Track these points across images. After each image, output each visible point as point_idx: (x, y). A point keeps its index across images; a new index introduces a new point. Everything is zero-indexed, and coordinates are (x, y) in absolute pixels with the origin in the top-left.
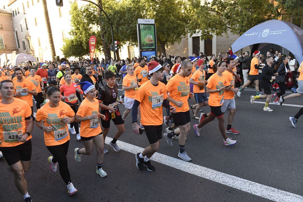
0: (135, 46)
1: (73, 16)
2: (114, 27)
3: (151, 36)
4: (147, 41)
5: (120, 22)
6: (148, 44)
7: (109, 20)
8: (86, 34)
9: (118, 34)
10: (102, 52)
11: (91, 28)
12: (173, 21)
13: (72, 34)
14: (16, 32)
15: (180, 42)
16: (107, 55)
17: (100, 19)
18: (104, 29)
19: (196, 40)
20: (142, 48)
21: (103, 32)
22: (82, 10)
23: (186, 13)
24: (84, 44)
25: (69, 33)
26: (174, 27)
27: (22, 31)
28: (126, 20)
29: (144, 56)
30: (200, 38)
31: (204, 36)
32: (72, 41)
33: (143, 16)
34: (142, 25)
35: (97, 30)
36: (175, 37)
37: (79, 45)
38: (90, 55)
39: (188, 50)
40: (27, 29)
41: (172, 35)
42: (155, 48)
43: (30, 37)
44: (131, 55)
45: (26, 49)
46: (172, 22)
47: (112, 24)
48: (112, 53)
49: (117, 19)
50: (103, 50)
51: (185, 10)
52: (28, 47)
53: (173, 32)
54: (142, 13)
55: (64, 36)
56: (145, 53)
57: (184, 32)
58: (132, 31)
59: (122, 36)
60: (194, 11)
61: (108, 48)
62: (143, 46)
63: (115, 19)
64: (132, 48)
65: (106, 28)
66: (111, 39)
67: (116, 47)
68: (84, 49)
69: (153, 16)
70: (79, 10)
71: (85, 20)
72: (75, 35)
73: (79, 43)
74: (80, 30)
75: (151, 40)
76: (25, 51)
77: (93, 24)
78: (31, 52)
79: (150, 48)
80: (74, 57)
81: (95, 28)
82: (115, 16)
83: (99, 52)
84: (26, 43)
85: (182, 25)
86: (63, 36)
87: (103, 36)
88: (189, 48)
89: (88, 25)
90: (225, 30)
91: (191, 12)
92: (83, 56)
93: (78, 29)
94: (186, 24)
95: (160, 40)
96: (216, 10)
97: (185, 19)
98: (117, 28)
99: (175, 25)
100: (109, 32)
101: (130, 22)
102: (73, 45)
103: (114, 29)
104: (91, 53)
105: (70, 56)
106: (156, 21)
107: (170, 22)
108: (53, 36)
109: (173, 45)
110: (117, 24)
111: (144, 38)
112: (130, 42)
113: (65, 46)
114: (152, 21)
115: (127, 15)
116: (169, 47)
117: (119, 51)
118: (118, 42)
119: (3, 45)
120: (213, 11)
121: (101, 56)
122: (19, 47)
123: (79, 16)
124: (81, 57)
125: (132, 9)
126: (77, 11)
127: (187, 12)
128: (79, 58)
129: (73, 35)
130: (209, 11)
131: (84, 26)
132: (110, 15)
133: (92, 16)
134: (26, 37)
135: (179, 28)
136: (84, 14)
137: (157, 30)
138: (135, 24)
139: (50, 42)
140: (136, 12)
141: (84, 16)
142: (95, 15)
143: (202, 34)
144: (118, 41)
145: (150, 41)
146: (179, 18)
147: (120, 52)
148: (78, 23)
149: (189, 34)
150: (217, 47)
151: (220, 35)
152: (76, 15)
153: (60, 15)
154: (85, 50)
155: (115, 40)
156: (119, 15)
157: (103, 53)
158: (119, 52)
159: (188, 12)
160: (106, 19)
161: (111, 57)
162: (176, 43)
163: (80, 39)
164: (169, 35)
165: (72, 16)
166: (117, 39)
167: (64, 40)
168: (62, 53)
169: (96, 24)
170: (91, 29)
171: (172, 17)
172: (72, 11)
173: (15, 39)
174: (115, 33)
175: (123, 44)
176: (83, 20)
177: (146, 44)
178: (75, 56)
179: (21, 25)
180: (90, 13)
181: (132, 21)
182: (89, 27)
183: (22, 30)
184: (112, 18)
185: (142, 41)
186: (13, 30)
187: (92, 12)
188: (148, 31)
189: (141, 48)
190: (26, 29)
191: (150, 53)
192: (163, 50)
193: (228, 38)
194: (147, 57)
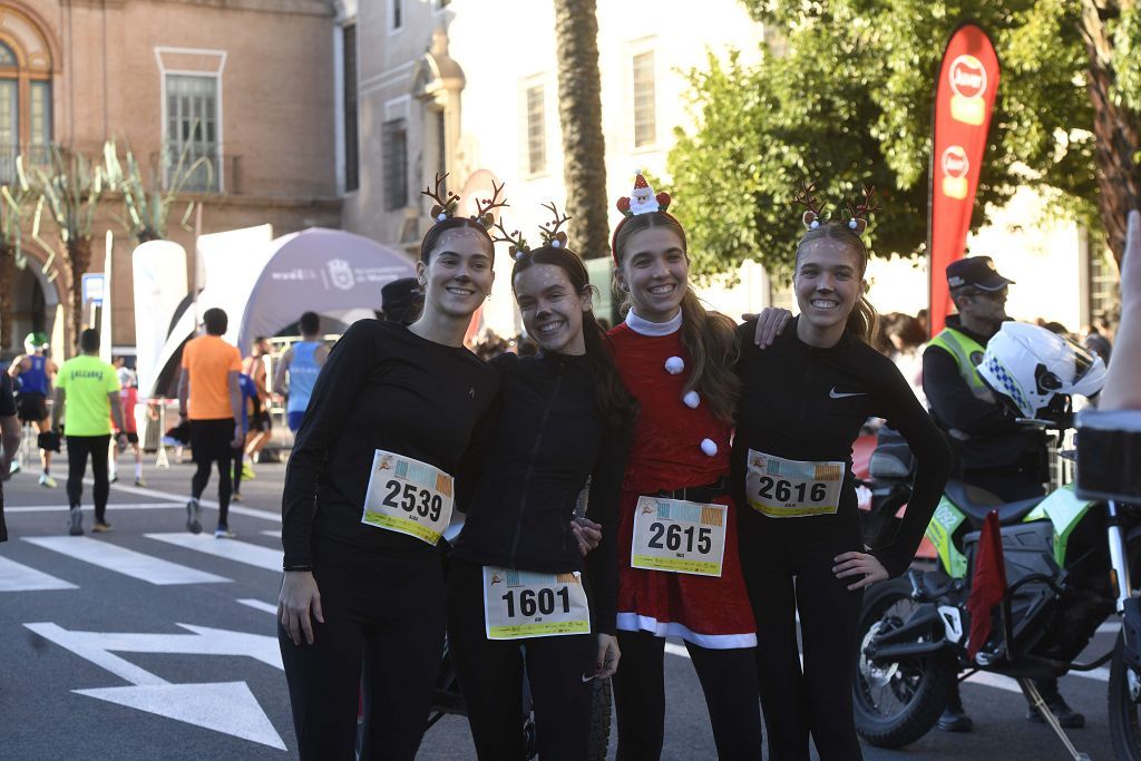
14: (349, 32)
24: (900, 115)
27: (397, 24)
43: (461, 75)
45: (412, 202)
76: (397, 222)
84: (419, 138)
113: (688, 146)
119: (211, 154)
122: (353, 183)
129: (792, 21)
134: (424, 75)
139: (568, 104)
183: (398, 12)
190: (435, 1)
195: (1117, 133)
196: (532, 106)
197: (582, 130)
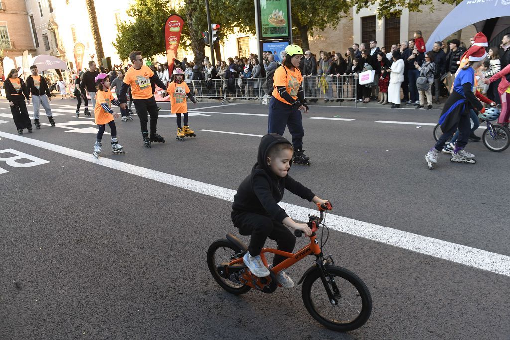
0: (250, 34)
3: (281, 12)
4: (274, 22)
6: (275, 28)
8: (158, 13)
10: (189, 50)
13: (132, 13)
14: (32, 17)
15: (337, 24)
16: (198, 52)
18: (192, 2)
19: (368, 23)
20: (264, 36)
21: (190, 8)
25: (127, 12)
27: (42, 16)
29: (266, 52)
30: (376, 17)
31: (384, 9)
32: (133, 28)
35: (178, 6)
36: (327, 14)
38: (166, 53)
39: (353, 40)
40: (51, 11)
41: (321, 11)
42: (288, 35)
43: (57, 25)
45: (51, 49)
48: (208, 50)
50: (190, 45)
52: (54, 45)
53: (323, 6)
55: (118, 20)
56: (269, 46)
57: (346, 5)
58: (244, 4)
59: (225, 13)
61: (200, 40)
62: (266, 32)
64: (245, 42)
66: (204, 20)
67: (215, 36)
68: (156, 42)
72: (139, 15)
73: (146, 30)
74: (146, 5)
75: (281, 21)
76: (50, 52)
78: (59, 54)
79: (279, 35)
81: (176, 2)
83: (184, 50)
84: (51, 37)
87: (190, 16)
92: (154, 57)
95: (299, 23)
100: (200, 7)
102: (135, 35)
104: (169, 51)
108: (98, 20)
109: (323, 30)
111: (268, 19)
113: (120, 38)
117: (221, 45)
118: (219, 27)
119: (8, 42)
122: (38, 45)
129: (135, 17)
134: (50, 25)
137: (292, 1)
139: (93, 31)
143: (380, 5)
144: (218, 23)
145: (278, 23)
147: (223, 46)
149: (355, 8)
150: (409, 35)
151: (416, 10)
154: (157, 45)
155: (212, 22)
157: (191, 51)
158: (221, 48)
164: (315, 12)
166: (216, 21)
167: (118, 26)
168: (115, 50)
170: (168, 5)
173: (31, 31)
174: (213, 9)
175: (228, 33)
177: (271, 28)
179: (39, 3)
183: (42, 14)
185: (263, 23)
186: (25, 13)
188: (275, 2)
189: (261, 37)
190: (49, 11)
191: (278, 46)
192: (304, 41)
193: (433, 12)
194: (273, 53)
195: (193, 34)
196: (72, 31)
197: (97, 35)
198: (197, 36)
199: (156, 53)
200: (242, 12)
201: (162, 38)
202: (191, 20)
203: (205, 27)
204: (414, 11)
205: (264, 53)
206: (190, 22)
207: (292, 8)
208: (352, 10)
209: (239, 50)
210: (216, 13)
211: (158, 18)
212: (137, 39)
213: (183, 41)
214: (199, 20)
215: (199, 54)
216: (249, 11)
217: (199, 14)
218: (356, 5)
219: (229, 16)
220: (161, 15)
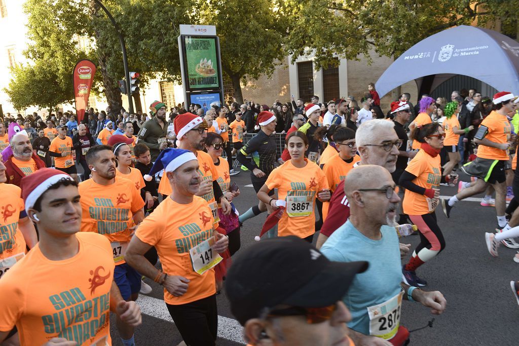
0: (176, 82)
1: (34, 17)
2: (127, 41)
3: (210, 61)
4: (202, 72)
5: (140, 32)
6: (204, 78)
7: (117, 26)
8: (64, 56)
9: (137, 57)
10: (102, 96)
11: (76, 43)
12: (257, 29)
13: (31, 55)
15: (272, 73)
16: (114, 102)
17: (96, 24)
18: (106, 46)
19: (304, 69)
20: (191, 87)
21: (103, 53)
22: (54, 4)
23: (282, 12)
24: (62, 77)
25: (24, 54)
26: (258, 43)
28: (153, 27)
30: (314, 64)
31: (321, 60)
32: (32, 72)
33: (190, 18)
34: (189, 37)
35: (88, 48)
36: (261, 62)
37: (47, 81)
38: (74, 102)
39: (288, 89)
41: (254, 58)
42: (218, 86)
44: (168, 101)
46: (254, 33)
47: (123, 35)
48: (125, 99)
49: (134, 24)
50: (104, 91)
51: (280, 6)
53: (256, 54)
54: (188, 11)
55: (12, 58)
56: (197, 98)
57: (280, 53)
58: (167, 51)
59: (146, 61)
60: (299, 9)
61: (116, 88)
62: (193, 83)
63: (128, 24)
64: (168, 87)
65: (109, 44)
66: (121, 67)
67: (133, 85)
68: (61, 88)
69: (213, 19)
70: (48, 2)
71: (61, 24)
72: (39, 57)
73: (48, 75)
74: (49, 47)
75: (210, 70)
77: (80, 33)
79: (208, 86)
80: (37, 106)
81: (86, 44)
82: (128, 19)
83: (96, 97)
85: (275, 39)
86: (11, 60)
87: (104, 61)
88: (290, 84)
89: (69, 36)
90: (365, 48)
91: (294, 11)
92: (59, 106)
93: (45, 44)
94: (283, 37)
95: (230, 70)
96: (345, 6)
97: (281, 26)
98: (135, 44)
99: (261, 38)
100: (115, 52)
101: (163, 31)
102: (35, 81)
103: (128, 46)
104: (77, 99)
105: (28, 105)
106: (219, 29)
107: (250, 31)
109: (257, 79)
110: (134, 36)
111: (195, 67)
112: (164, 74)
113: (14, 83)
114: (212, 31)
115: (155, 16)
116: (249, 84)
117: (141, 93)
118: (138, 75)
120: (337, 9)
121: (101, 104)
123: (46, 17)
124: (53, 107)
125: (167, 3)
126: (42, 6)
127: (285, 12)
128: (49, 108)
129: (34, 59)
130: (330, 9)
131: (59, 40)
132: (117, 16)
133: (77, 17)
135: (269, 45)
136: (60, 12)
137: (221, 48)
138: (175, 35)
140: (176, 10)
141: (60, 18)
142: (84, 16)
143: (316, 56)
144: (138, 71)
145: (207, 73)
146: (268, 24)
147: (144, 94)
148: (46, 31)
149: (290, 57)
150: (348, 82)
151: (354, 59)
152: (41, 14)
153: (3, 13)
154: (63, 92)
155: (130, 70)
156: (138, 16)
157: (105, 99)
158: (141, 97)
159: (287, 10)
160: (109, 24)
161: (123, 106)
162: (263, 76)
163: (50, 66)
164: (247, 59)
165: (30, 15)
166: (135, 67)
167: (12, 68)
168: (7, 97)
169: (87, 34)
170: (76, 46)
171: (254, 22)
172: (29, 4)
174: (131, 55)
175: (149, 78)
176: (57, 25)
177: (199, 79)
178: (40, 106)
180: (73, 10)
181: (167, 29)
182: (72, 41)
184: (122, 22)
185: (189, 71)
187: (78, 7)
188: (203, 51)
189: (187, 87)
191: (208, 98)
192: (236, 90)
193: (371, 65)
194: (202, 106)
198: (112, 84)
199: (62, 101)
200: (166, 60)
201: (68, 85)
202: (105, 66)
203: (122, 74)
204: (352, 59)
205: (191, 105)
206: (104, 69)
207: (221, 54)
208: (287, 59)
209: (162, 95)
210: (135, 60)
211: (64, 62)
212: (36, 86)
213: (96, 87)
214: (115, 67)
215: (115, 104)
216: (173, 59)
217: (114, 60)
218: (292, 55)
219: (151, 64)
220: (67, 58)
